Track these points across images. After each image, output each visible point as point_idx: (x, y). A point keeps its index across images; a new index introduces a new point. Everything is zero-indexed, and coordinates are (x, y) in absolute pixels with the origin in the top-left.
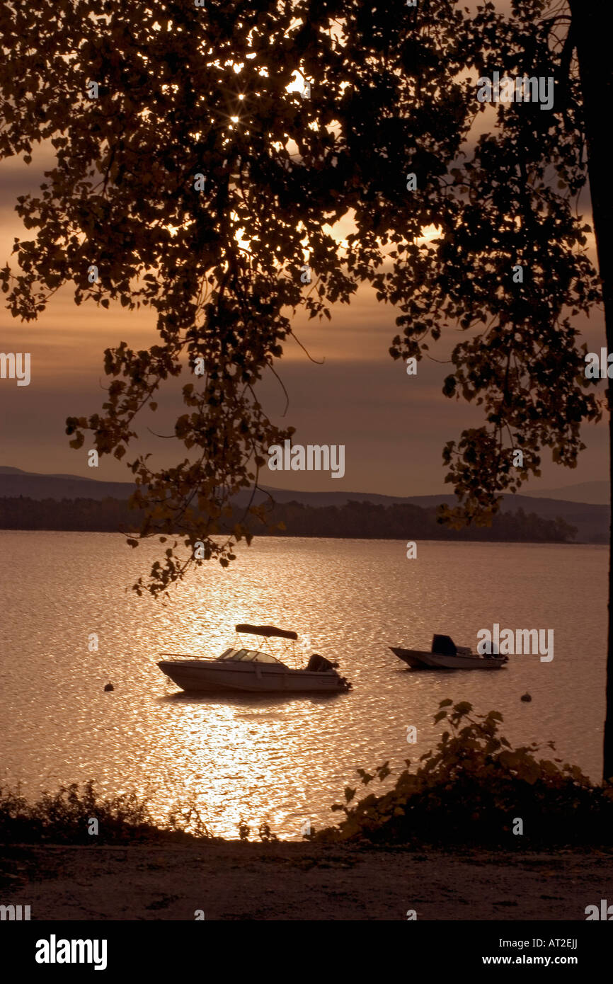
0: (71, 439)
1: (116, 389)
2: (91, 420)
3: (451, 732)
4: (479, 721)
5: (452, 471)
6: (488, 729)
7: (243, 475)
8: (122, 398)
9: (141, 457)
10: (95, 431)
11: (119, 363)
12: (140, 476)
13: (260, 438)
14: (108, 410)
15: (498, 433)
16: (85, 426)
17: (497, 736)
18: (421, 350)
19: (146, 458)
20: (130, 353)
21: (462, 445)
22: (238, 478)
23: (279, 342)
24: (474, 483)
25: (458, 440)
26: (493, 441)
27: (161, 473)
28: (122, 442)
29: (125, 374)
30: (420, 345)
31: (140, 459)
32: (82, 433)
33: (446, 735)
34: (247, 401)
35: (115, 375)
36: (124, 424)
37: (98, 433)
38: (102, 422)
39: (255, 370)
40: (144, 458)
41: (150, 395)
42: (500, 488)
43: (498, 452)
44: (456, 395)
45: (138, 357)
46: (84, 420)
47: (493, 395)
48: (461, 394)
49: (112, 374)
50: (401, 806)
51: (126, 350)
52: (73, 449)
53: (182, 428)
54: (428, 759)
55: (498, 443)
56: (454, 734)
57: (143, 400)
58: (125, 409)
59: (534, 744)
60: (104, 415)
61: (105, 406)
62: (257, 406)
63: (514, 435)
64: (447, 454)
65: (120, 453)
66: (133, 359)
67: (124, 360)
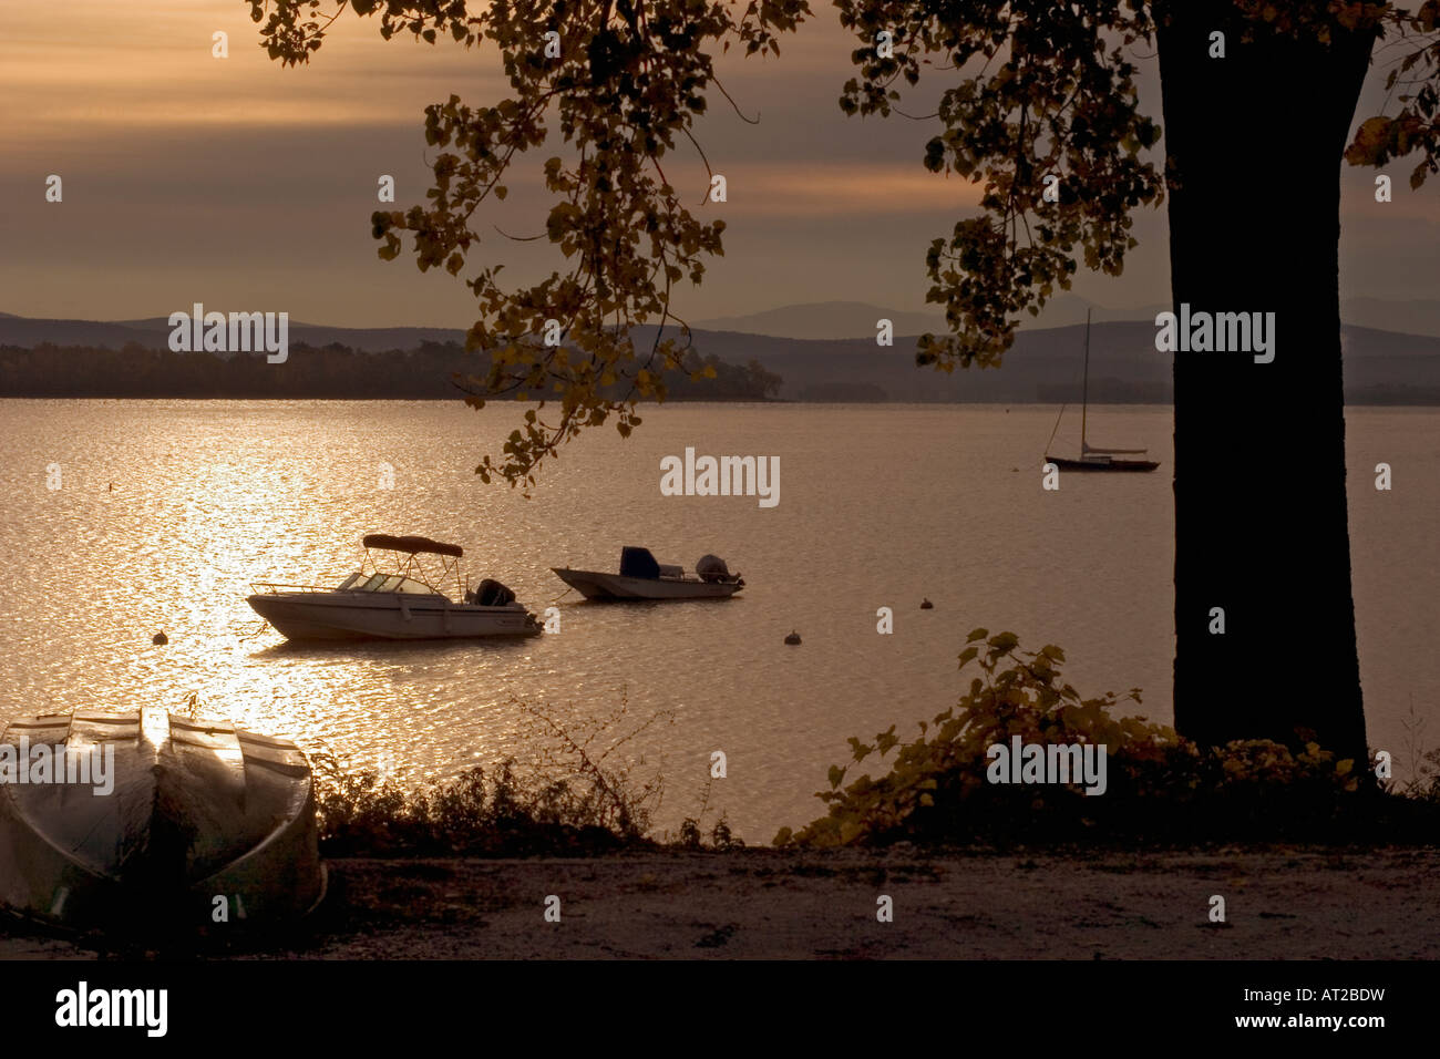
0: (381, 246)
1: (444, 168)
2: (409, 216)
3: (983, 678)
4: (1028, 661)
5: (937, 284)
6: (1041, 674)
7: (651, 295)
8: (455, 180)
9: (488, 271)
10: (416, 232)
11: (449, 127)
12: (488, 301)
13: (676, 240)
14: (435, 199)
15: (1009, 225)
16: (401, 225)
17: (1057, 684)
18: (889, 100)
19: (495, 273)
20: (465, 112)
21: (955, 245)
22: (645, 301)
23: (697, 91)
24: (979, 302)
25: (950, 238)
26: (1002, 238)
27: (517, 294)
28: (458, 249)
29: (460, 143)
30: (888, 92)
31: (485, 275)
32: (397, 236)
33: (977, 684)
34: (650, 182)
35: (442, 145)
36: (461, 222)
37: (422, 235)
38: (427, 218)
39: (665, 135)
40: (491, 272)
41: (497, 177)
42: (1014, 309)
43: (1008, 254)
44: (945, 168)
45: (476, 117)
46: (399, 216)
47: (999, 167)
48: (952, 167)
49: (438, 144)
50: (930, 791)
51: (458, 107)
52: (384, 260)
53: (557, 225)
54: (946, 721)
55: (1009, 240)
56: (990, 682)
57: (489, 183)
58: (460, 198)
59: (1110, 695)
60: (429, 207)
61: (431, 193)
62: (667, 190)
63: (1037, 228)
64: (933, 259)
65: (455, 265)
66: (470, 121)
67: (456, 121)
